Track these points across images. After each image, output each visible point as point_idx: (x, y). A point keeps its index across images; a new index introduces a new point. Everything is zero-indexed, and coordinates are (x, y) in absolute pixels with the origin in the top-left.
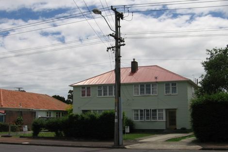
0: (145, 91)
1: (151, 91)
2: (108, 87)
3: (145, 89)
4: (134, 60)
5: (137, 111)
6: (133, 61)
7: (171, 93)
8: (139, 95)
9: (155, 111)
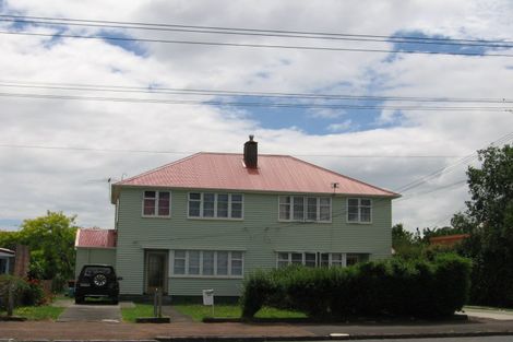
0: (305, 212)
1: (318, 213)
2: (216, 198)
3: (305, 208)
4: (251, 138)
5: (285, 255)
6: (249, 140)
7: (359, 220)
8: (292, 219)
9: (325, 256)
